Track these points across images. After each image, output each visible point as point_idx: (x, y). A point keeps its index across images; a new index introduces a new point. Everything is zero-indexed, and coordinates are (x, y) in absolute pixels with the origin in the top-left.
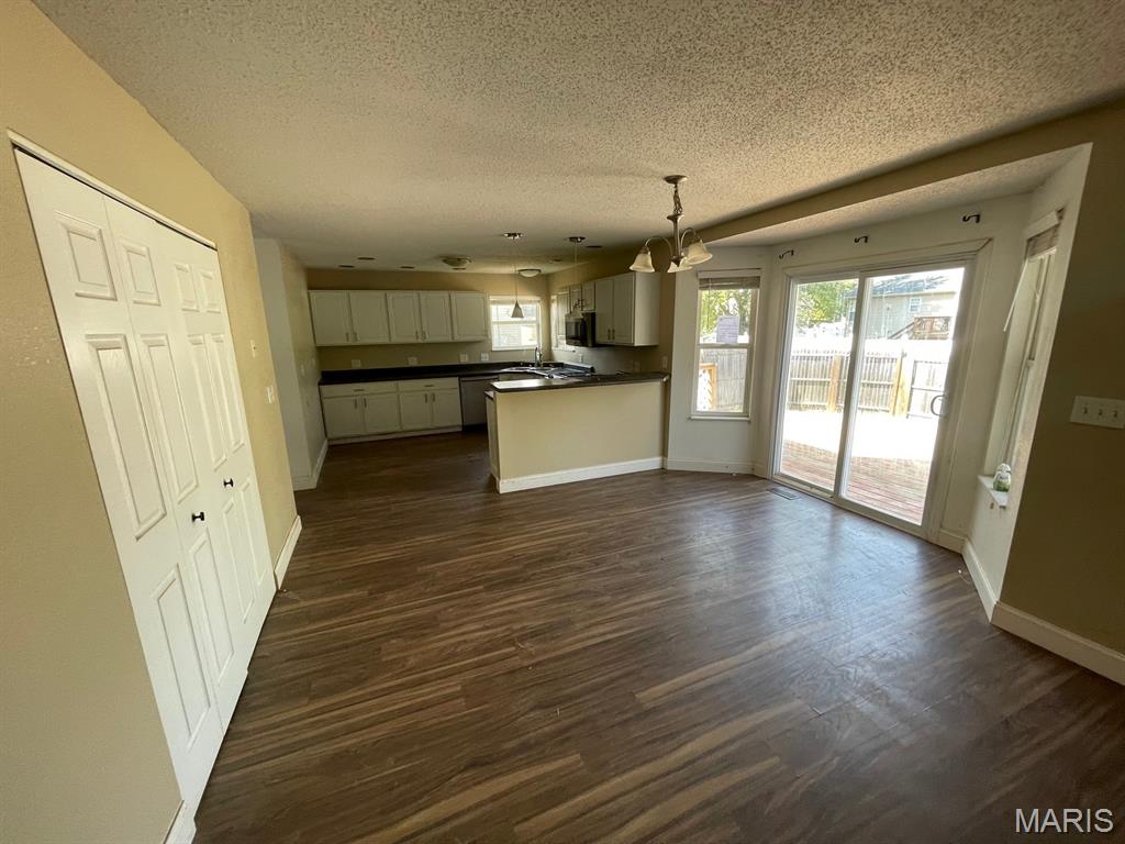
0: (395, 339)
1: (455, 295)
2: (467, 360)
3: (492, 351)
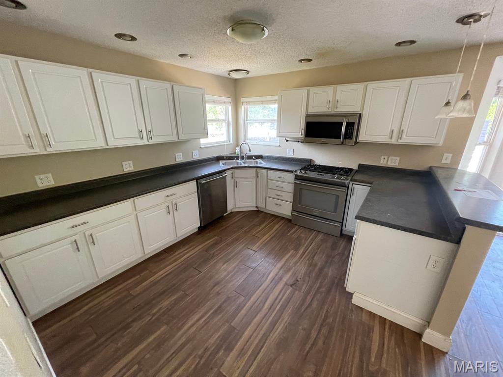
1: (177, 88)
2: (182, 159)
3: (201, 148)
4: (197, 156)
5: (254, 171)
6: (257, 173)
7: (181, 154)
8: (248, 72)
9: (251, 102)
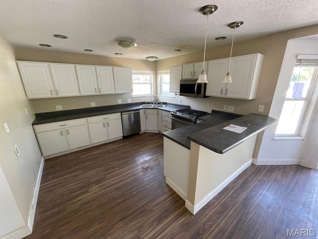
0: (83, 93)
1: (115, 69)
2: (121, 102)
3: (132, 97)
4: (130, 101)
5: (156, 110)
6: (158, 112)
7: (120, 100)
8: (157, 58)
9: (163, 73)
